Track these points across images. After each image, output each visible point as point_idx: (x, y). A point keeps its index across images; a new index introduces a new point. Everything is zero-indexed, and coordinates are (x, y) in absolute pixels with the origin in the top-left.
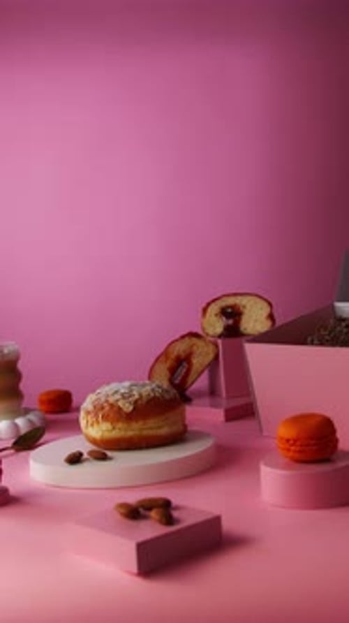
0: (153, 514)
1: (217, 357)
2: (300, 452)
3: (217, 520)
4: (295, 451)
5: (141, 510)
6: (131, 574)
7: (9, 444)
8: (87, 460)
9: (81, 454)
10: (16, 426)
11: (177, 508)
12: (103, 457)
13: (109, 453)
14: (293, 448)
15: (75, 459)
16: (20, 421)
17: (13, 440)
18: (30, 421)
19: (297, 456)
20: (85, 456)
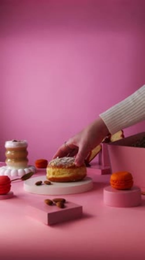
0: (57, 204)
1: (101, 150)
2: (118, 186)
3: (81, 208)
4: (116, 185)
5: (54, 202)
6: (45, 224)
7: (20, 178)
8: (43, 184)
9: (41, 182)
10: (24, 171)
11: (67, 203)
12: (49, 184)
13: (52, 183)
14: (115, 184)
15: (39, 184)
16: (26, 170)
17: (21, 177)
18: (30, 170)
19: (117, 187)
20: (43, 183)
